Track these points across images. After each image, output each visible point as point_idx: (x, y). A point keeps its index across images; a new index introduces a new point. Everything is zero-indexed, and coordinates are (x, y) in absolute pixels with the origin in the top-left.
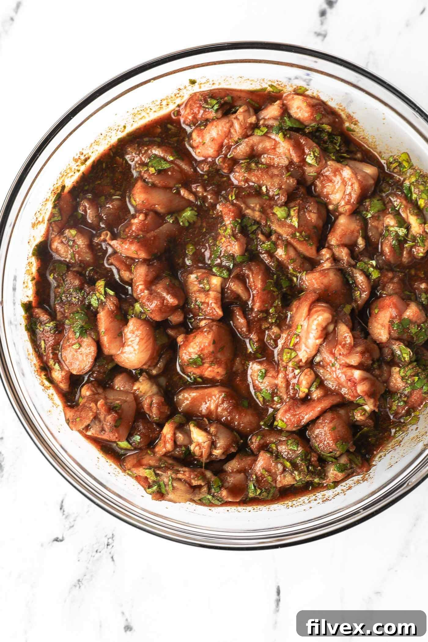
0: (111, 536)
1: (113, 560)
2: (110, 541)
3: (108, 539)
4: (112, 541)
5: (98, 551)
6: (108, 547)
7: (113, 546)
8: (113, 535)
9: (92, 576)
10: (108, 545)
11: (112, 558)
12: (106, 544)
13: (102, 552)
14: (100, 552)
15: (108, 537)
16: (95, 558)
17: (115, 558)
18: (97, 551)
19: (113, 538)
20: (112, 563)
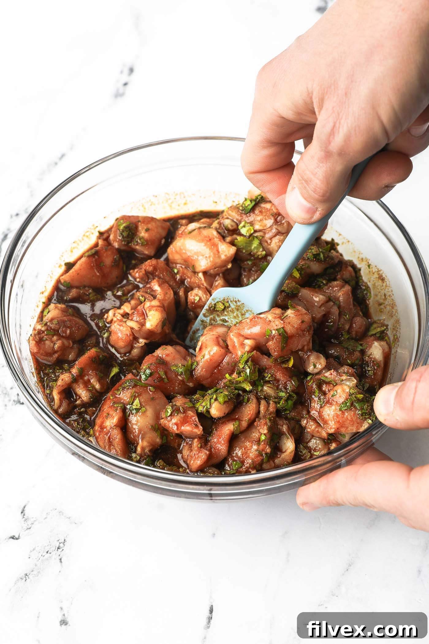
0: (63, 541)
1: (61, 562)
2: (62, 545)
3: (60, 543)
4: (63, 545)
5: (49, 552)
6: (59, 550)
7: (63, 550)
8: (65, 540)
9: (39, 572)
10: (58, 548)
11: (61, 559)
12: (57, 547)
13: (52, 553)
14: (50, 553)
15: (60, 541)
16: (44, 558)
17: (62, 561)
18: (47, 552)
19: (64, 543)
20: (59, 563)
